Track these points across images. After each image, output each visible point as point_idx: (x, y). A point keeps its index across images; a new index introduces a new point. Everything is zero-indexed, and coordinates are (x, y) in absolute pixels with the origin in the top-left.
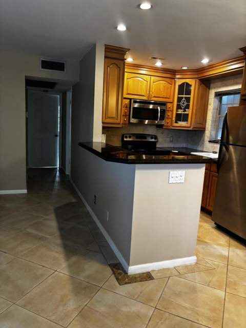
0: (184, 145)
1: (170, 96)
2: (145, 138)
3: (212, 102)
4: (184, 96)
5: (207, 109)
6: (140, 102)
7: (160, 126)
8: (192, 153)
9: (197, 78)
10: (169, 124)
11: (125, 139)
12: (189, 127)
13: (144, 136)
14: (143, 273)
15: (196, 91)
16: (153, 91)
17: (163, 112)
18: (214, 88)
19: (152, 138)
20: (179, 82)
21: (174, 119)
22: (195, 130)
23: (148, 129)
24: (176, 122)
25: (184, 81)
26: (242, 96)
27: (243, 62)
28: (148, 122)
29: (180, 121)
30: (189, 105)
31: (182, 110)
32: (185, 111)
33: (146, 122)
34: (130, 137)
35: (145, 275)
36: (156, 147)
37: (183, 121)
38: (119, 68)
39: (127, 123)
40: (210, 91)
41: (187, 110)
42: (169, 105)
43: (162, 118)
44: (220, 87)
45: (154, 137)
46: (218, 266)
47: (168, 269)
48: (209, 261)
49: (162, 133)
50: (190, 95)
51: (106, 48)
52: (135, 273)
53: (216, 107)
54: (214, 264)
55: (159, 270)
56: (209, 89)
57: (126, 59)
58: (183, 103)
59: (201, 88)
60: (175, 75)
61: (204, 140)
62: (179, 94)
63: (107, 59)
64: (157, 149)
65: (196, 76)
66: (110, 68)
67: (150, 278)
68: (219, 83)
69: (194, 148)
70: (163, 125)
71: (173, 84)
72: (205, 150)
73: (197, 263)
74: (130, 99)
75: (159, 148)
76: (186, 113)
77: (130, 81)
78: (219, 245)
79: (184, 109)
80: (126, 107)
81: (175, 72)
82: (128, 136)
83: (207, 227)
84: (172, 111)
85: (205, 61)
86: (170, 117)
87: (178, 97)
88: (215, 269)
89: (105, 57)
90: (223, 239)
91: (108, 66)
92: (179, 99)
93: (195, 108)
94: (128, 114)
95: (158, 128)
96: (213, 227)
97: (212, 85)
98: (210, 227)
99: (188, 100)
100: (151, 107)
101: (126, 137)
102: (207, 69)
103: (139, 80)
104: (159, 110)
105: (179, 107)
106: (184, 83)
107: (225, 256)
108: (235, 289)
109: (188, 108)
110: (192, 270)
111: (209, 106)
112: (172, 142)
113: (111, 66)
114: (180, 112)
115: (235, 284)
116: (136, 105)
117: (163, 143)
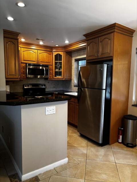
0: (62, 89)
1: (50, 61)
2: (38, 86)
3: (74, 64)
4: (58, 61)
5: (71, 68)
6: (33, 65)
7: (46, 79)
8: (65, 93)
9: (65, 51)
10: (52, 78)
11: (25, 87)
12: (62, 79)
13: (37, 85)
14: (33, 178)
15: (65, 59)
16: (40, 58)
17: (47, 70)
18: (74, 57)
19: (42, 86)
20: (55, 54)
21: (54, 74)
22: (66, 80)
23: (39, 81)
24: (55, 76)
25: (57, 53)
26: (87, 60)
27: (86, 43)
28: (40, 77)
29: (58, 75)
30: (61, 66)
31: (58, 69)
32: (60, 70)
33: (39, 77)
34: (28, 86)
35: (34, 179)
36: (45, 91)
37: (59, 76)
38: (15, 44)
39: (26, 77)
40: (72, 58)
41: (61, 69)
42: (50, 67)
43: (47, 74)
44: (77, 56)
45: (43, 85)
46: (81, 162)
47: (50, 171)
48: (76, 159)
49: (49, 83)
50: (61, 61)
51: (4, 32)
52: (27, 179)
53: (76, 67)
54: (79, 161)
55: (44, 173)
56: (72, 57)
57: (19, 39)
58: (58, 66)
59: (67, 57)
60: (52, 49)
61: (71, 86)
62: (55, 60)
63: (5, 39)
64: (46, 92)
65: (64, 50)
66: (8, 44)
67: (37, 180)
68: (76, 54)
69: (67, 90)
70: (48, 78)
71: (52, 55)
72: (72, 91)
73: (68, 162)
74: (26, 63)
75: (47, 91)
76: (60, 71)
77: (25, 53)
78: (82, 147)
79: (59, 69)
80: (24, 68)
81: (52, 48)
82: (27, 85)
83: (75, 136)
84: (52, 70)
85: (67, 42)
86: (52, 73)
87: (55, 62)
88: (79, 164)
89: (4, 37)
90: (84, 142)
91: (7, 43)
92: (56, 63)
93: (65, 68)
94: (25, 72)
95: (45, 80)
96: (79, 136)
97: (73, 55)
98: (77, 136)
99: (61, 63)
100: (41, 68)
101: (26, 86)
102: (69, 46)
103: (30, 52)
104: (45, 69)
105: (56, 68)
106: (57, 54)
107: (85, 153)
108: (90, 176)
109: (61, 68)
110: (65, 168)
111: (72, 67)
112: (55, 87)
113: (9, 43)
114: (57, 70)
115: (91, 172)
116: (31, 67)
117: (49, 88)
